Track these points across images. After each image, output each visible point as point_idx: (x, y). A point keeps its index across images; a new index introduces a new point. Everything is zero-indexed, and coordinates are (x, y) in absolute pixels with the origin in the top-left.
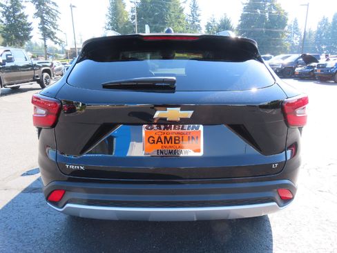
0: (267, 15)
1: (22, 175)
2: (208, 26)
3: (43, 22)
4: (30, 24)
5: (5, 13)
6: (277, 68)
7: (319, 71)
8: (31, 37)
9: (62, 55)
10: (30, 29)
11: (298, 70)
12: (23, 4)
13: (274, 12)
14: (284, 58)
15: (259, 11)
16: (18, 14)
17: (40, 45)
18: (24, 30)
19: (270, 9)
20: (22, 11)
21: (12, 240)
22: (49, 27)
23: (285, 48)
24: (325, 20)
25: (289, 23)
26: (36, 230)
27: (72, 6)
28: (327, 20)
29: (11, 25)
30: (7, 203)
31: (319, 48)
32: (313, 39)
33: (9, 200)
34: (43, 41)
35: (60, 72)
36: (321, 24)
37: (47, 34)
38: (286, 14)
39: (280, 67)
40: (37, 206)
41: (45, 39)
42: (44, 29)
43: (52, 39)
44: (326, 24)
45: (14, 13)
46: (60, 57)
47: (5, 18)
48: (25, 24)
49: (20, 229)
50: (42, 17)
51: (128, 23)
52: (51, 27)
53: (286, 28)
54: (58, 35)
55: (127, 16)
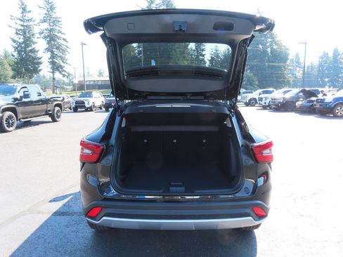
0: (269, 50)
1: (51, 201)
2: (212, 60)
3: (53, 56)
4: (40, 59)
5: (17, 48)
6: (279, 103)
7: (318, 106)
8: (40, 70)
9: (70, 87)
10: (40, 63)
11: (298, 104)
12: (35, 40)
13: (275, 47)
14: (285, 92)
15: (261, 47)
16: (30, 49)
17: (48, 77)
18: (34, 64)
19: (271, 45)
20: (33, 46)
21: (51, 251)
22: (58, 61)
23: (289, 82)
24: (325, 55)
25: (290, 57)
26: (69, 244)
27: (83, 44)
28: (327, 54)
29: (22, 59)
30: (41, 223)
31: (322, 80)
32: (315, 72)
33: (43, 221)
34: (52, 75)
35: (68, 105)
36: (322, 58)
37: (56, 67)
38: (287, 49)
39: (281, 101)
40: (67, 226)
41: (53, 73)
42: (53, 63)
43: (60, 72)
44: (327, 58)
45: (25, 48)
46: (67, 89)
47: (16, 52)
48: (35, 59)
49: (56, 243)
50: (52, 52)
51: (135, 57)
52: (60, 61)
53: (288, 62)
54: (67, 68)
55: (133, 51)
